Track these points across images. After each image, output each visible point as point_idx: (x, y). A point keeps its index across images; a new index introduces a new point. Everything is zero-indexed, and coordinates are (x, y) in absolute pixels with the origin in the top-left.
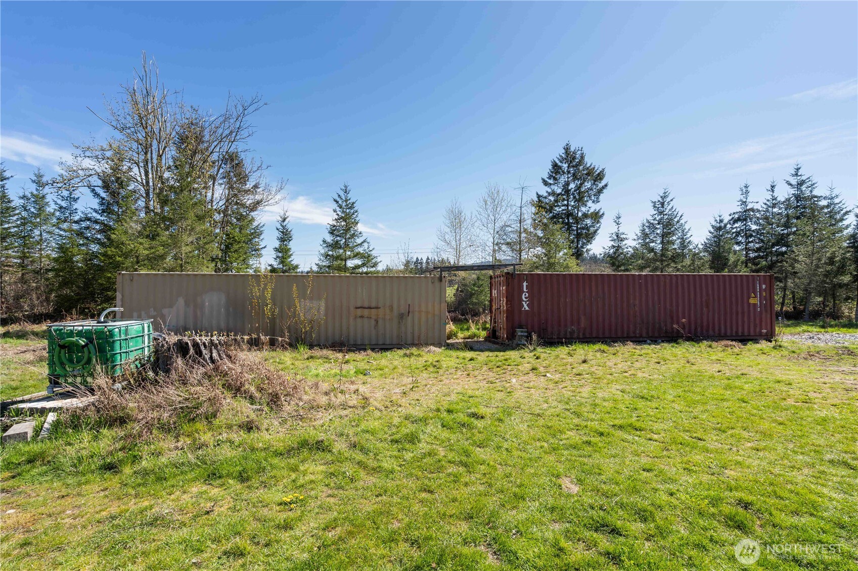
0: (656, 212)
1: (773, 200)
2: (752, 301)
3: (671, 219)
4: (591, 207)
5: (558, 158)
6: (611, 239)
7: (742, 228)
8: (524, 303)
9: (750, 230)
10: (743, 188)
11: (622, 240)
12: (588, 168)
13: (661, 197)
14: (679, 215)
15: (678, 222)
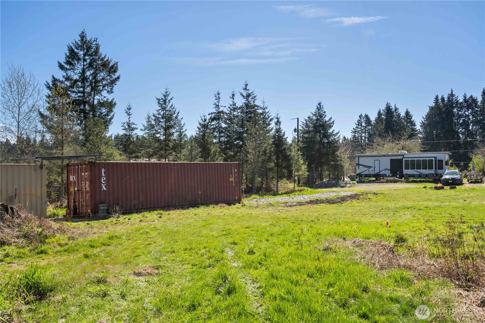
0: (160, 108)
1: (234, 105)
2: (231, 179)
3: (171, 115)
4: (105, 96)
5: (74, 44)
6: (123, 128)
7: (217, 126)
8: (103, 185)
9: (221, 127)
10: (217, 95)
11: (133, 129)
12: (102, 59)
13: (164, 96)
14: (177, 112)
15: (176, 117)
